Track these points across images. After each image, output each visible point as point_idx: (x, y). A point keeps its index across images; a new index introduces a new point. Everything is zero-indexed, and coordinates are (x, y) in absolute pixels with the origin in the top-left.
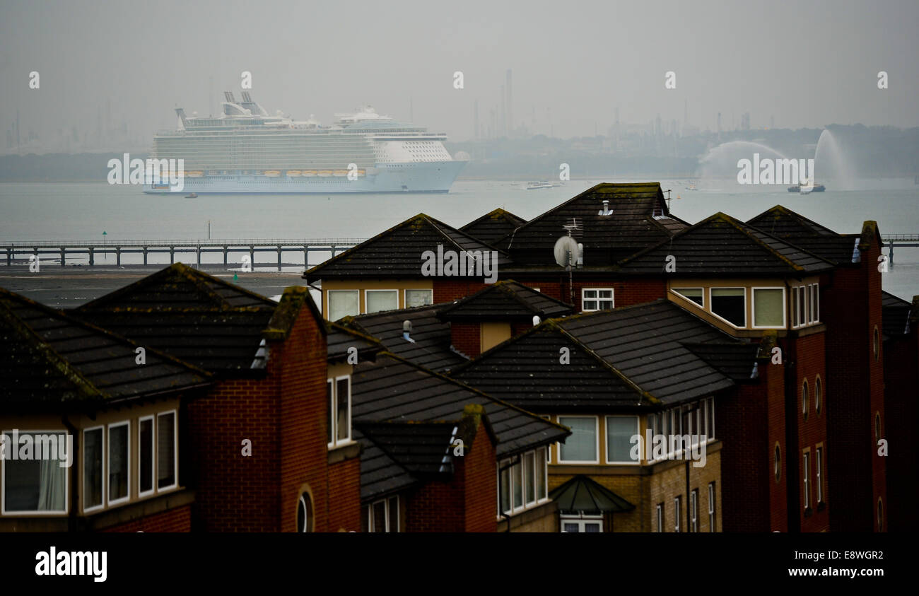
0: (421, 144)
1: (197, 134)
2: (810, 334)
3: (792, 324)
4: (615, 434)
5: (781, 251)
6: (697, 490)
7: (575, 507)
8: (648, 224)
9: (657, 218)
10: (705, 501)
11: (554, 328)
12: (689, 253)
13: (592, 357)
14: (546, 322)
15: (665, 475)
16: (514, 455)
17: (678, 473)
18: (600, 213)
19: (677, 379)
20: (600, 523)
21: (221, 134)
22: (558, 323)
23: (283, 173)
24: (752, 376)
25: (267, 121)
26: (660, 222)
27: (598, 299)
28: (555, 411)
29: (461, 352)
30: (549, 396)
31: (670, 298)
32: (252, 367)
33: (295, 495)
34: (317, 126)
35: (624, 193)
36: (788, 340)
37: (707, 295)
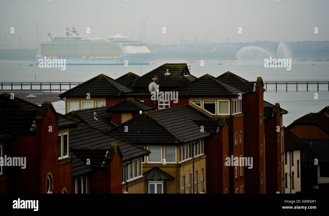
0: (139, 47)
1: (56, 43)
2: (238, 117)
3: (232, 113)
4: (168, 152)
5: (228, 88)
6: (197, 172)
7: (154, 178)
8: (182, 78)
9: (185, 76)
10: (200, 176)
11: (147, 115)
12: (196, 88)
13: (160, 125)
14: (144, 113)
15: (185, 167)
16: (130, 160)
17: (190, 166)
18: (166, 74)
19: (190, 133)
20: (162, 184)
21: (65, 42)
22: (148, 113)
23: (88, 57)
24: (217, 132)
25: (82, 38)
26: (187, 77)
27: (164, 104)
28: (147, 144)
29: (115, 123)
30: (145, 139)
31: (189, 104)
32: (30, 130)
33: (46, 176)
34: (100, 40)
35: (174, 67)
36: (230, 119)
37: (202, 103)
